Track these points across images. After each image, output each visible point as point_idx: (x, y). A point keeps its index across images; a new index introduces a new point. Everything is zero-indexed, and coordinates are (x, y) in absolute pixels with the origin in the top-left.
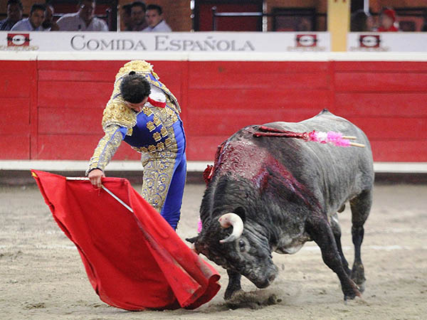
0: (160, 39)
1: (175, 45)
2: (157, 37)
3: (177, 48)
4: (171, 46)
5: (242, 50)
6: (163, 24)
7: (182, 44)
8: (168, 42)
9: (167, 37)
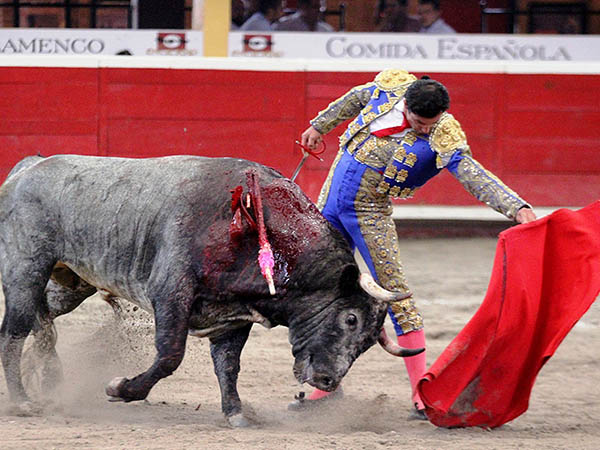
0: (446, 44)
1: (466, 52)
2: (441, 42)
3: (467, 55)
4: (460, 53)
5: (553, 59)
6: (440, 23)
7: (473, 50)
8: (455, 47)
9: (454, 41)
